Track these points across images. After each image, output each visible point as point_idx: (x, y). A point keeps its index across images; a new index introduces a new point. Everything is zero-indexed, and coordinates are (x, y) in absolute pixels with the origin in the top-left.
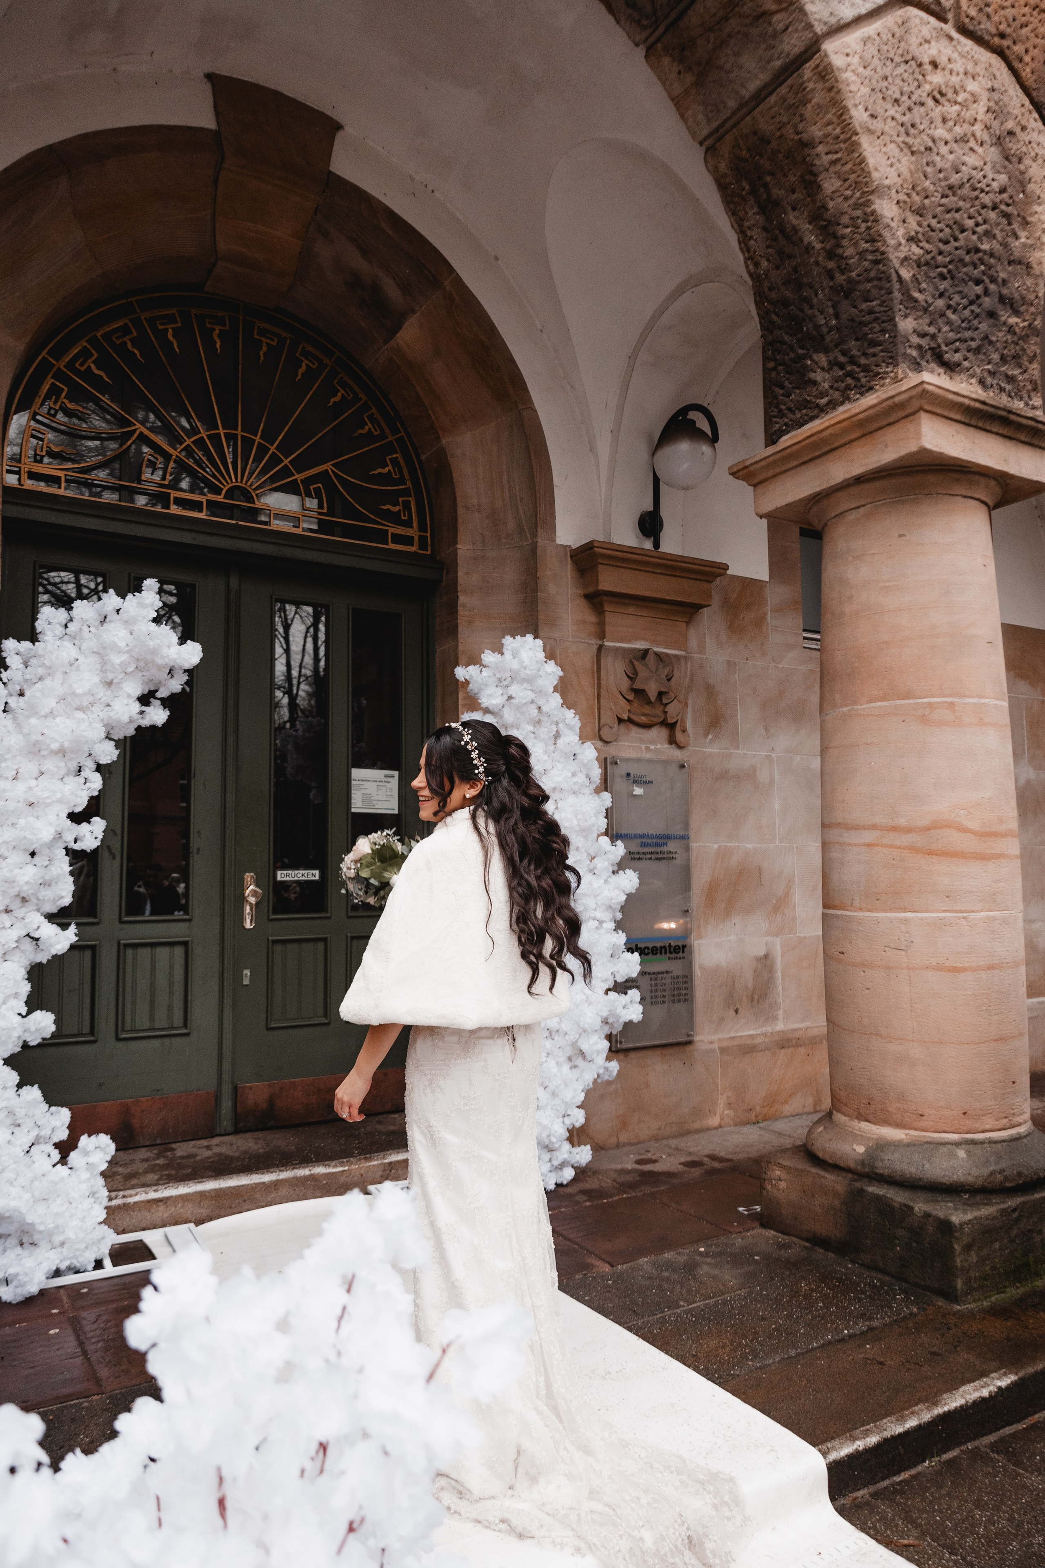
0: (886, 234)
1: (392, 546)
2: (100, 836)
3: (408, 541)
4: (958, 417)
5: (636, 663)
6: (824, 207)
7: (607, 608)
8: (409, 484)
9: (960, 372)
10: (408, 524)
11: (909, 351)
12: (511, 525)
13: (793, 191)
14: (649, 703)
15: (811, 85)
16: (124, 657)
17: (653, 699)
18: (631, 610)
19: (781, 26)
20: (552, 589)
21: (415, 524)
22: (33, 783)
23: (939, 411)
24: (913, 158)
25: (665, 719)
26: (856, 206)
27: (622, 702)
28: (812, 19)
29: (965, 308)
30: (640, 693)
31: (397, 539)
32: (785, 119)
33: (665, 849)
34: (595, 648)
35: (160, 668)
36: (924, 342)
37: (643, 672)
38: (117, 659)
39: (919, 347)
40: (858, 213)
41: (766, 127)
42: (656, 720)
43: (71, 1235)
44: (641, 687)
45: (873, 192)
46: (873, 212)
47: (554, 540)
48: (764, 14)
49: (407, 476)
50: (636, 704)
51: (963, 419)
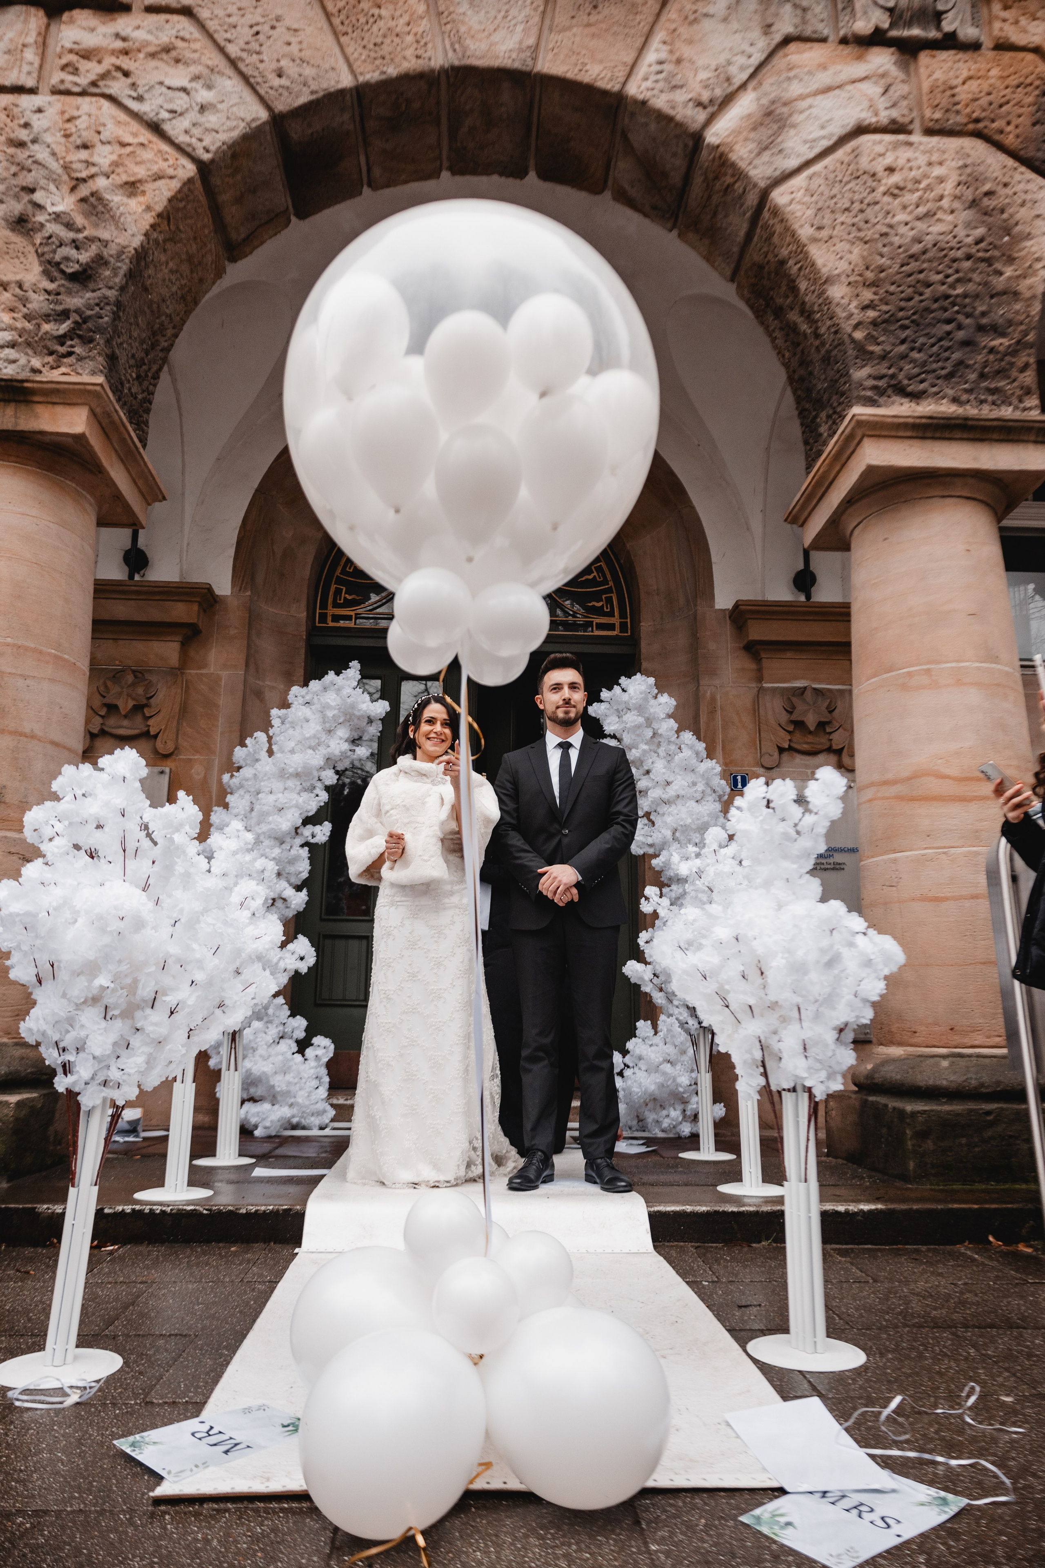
0: (838, 310)
1: (597, 633)
2: (328, 834)
3: (611, 627)
4: (909, 434)
5: (794, 700)
6: (804, 303)
7: (763, 655)
8: (611, 584)
9: (927, 398)
10: (611, 614)
11: (863, 393)
12: (682, 601)
13: (787, 297)
14: (810, 732)
15: (771, 222)
16: (336, 712)
17: (812, 728)
18: (789, 655)
19: (741, 191)
20: (712, 646)
21: (616, 613)
22: (280, 795)
23: (883, 433)
24: (867, 246)
25: (831, 746)
26: (819, 296)
27: (782, 733)
28: (755, 179)
29: (933, 345)
30: (799, 725)
31: (600, 626)
32: (765, 249)
33: (831, 860)
34: (756, 690)
35: (359, 718)
36: (882, 383)
37: (800, 707)
38: (330, 714)
39: (874, 388)
40: (821, 301)
41: (757, 258)
42: (820, 747)
43: (300, 1100)
44: (799, 719)
45: (825, 282)
46: (827, 298)
47: (713, 606)
48: (728, 186)
49: (609, 577)
50: (798, 736)
51: (914, 434)
